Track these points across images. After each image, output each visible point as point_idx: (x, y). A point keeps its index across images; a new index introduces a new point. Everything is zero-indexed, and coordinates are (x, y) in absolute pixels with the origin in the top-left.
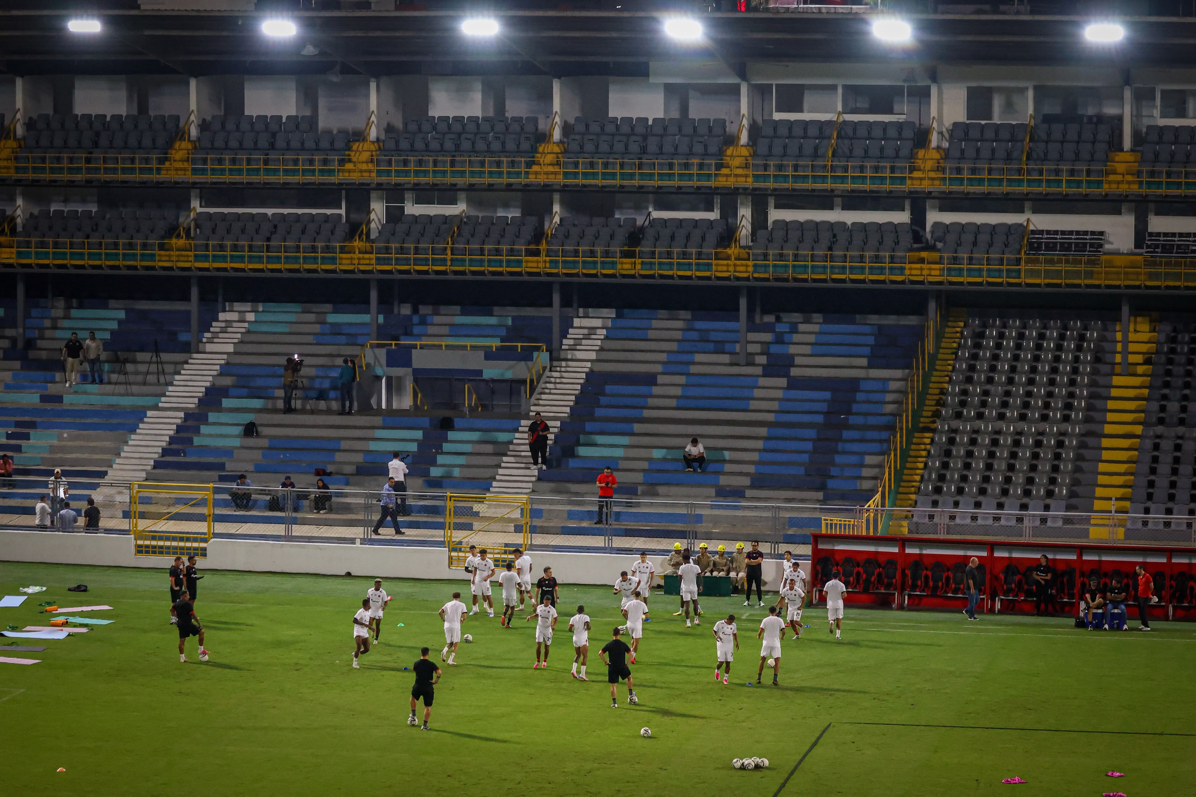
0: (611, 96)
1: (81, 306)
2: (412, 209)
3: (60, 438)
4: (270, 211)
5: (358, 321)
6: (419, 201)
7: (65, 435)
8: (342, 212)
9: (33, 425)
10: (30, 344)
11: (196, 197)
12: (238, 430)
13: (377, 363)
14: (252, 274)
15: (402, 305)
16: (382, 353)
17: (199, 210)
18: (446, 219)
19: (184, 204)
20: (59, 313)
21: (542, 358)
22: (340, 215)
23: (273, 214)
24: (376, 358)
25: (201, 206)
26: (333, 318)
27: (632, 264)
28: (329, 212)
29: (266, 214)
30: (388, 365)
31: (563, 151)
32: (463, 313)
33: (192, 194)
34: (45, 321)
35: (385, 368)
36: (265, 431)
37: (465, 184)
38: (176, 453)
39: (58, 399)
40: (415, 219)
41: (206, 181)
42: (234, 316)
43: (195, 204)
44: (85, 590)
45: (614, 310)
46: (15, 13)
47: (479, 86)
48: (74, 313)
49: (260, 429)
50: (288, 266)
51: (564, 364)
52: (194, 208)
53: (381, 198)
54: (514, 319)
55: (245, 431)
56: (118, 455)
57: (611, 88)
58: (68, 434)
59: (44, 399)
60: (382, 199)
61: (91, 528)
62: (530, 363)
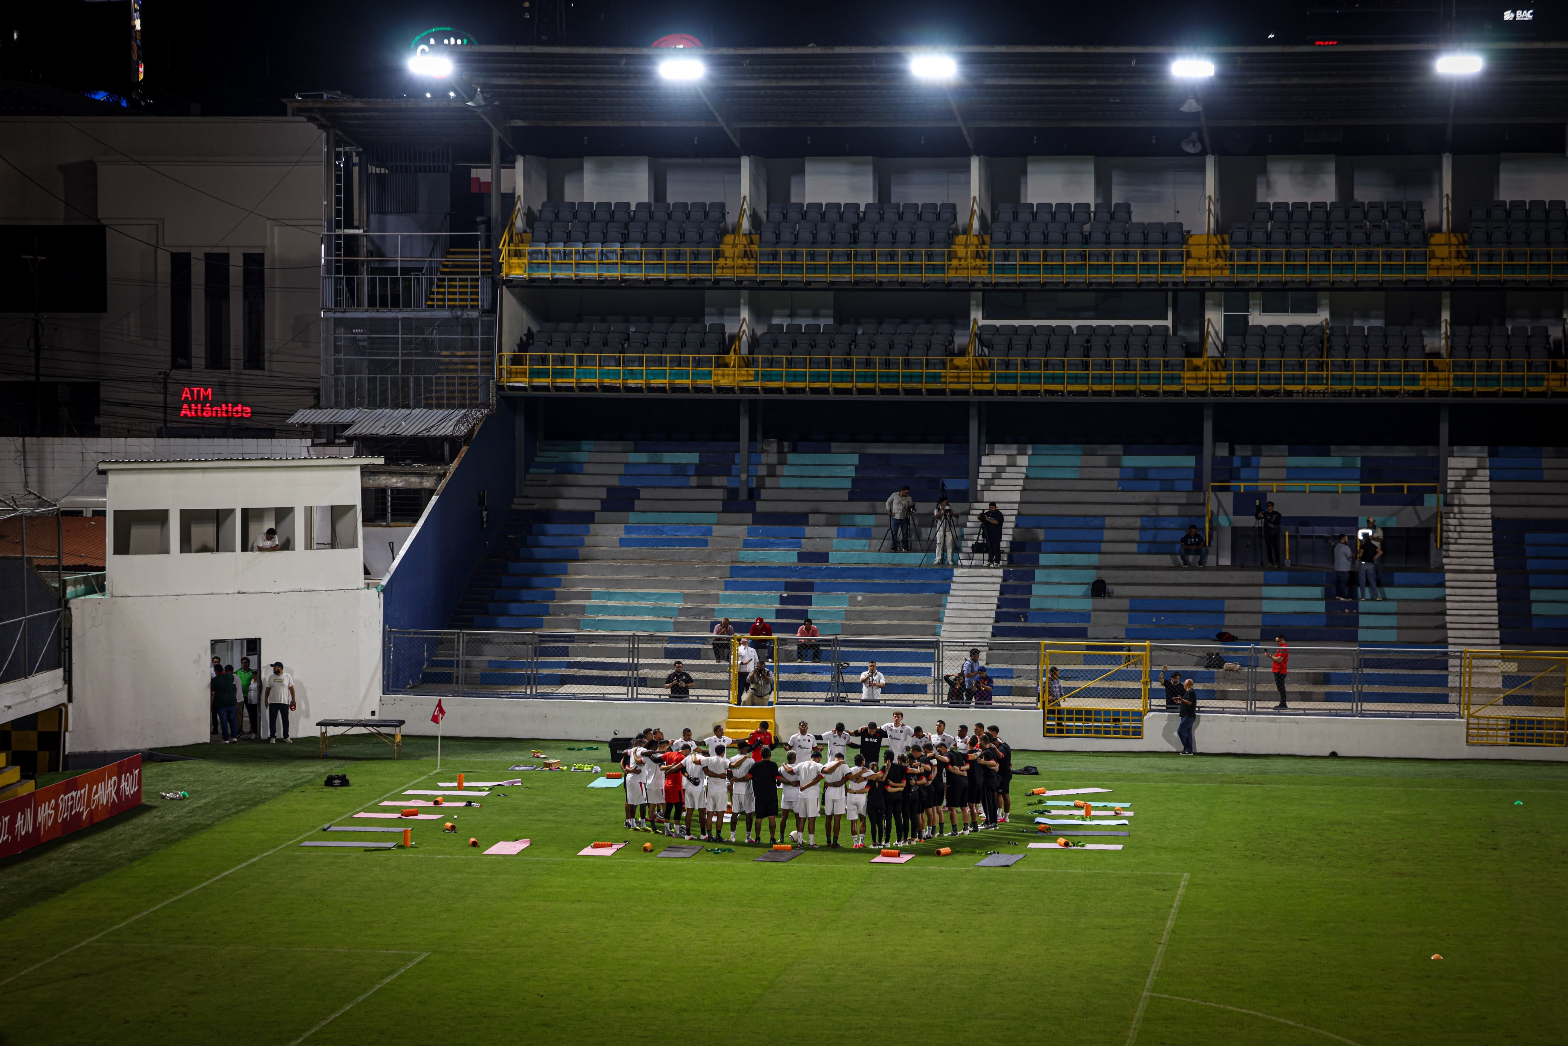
0: (1503, 177)
1: (794, 450)
2: (1258, 318)
3: (852, 601)
4: (1074, 324)
5: (1160, 465)
6: (1267, 309)
7: (859, 598)
8: (1169, 323)
9: (810, 587)
10: (753, 494)
11: (977, 306)
12: (1081, 590)
13: (1221, 510)
14: (1072, 399)
15: (1218, 444)
16: (1227, 499)
17: (982, 322)
18: (1304, 331)
19: (961, 317)
20: (773, 458)
21: (1431, 501)
22: (1167, 327)
23: (1079, 327)
24: (1220, 504)
25: (983, 318)
26: (1129, 461)
27: (1561, 380)
28: (1151, 323)
29: (1070, 327)
30: (1235, 513)
31: (1461, 241)
32: (1292, 454)
33: (973, 302)
34: (759, 467)
35: (1232, 517)
36: (1118, 590)
37: (1352, 281)
38: (1016, 617)
39: (823, 557)
40: (1264, 332)
41: (1014, 281)
42: (1002, 460)
43: (977, 316)
44: (1037, 773)
45: (1486, 448)
46: (839, 50)
47: (1332, 167)
48: (791, 458)
49: (1110, 588)
50: (1120, 388)
51: (1456, 509)
52: (975, 319)
53: (1217, 305)
54: (1363, 459)
55: (1092, 590)
56: (940, 620)
57: (1502, 166)
58: (863, 597)
59: (802, 557)
60: (1219, 306)
61: (985, 702)
62: (1418, 508)
